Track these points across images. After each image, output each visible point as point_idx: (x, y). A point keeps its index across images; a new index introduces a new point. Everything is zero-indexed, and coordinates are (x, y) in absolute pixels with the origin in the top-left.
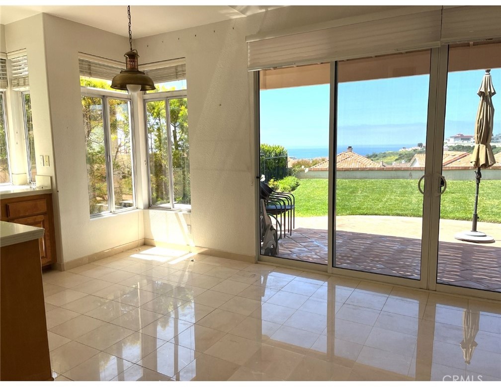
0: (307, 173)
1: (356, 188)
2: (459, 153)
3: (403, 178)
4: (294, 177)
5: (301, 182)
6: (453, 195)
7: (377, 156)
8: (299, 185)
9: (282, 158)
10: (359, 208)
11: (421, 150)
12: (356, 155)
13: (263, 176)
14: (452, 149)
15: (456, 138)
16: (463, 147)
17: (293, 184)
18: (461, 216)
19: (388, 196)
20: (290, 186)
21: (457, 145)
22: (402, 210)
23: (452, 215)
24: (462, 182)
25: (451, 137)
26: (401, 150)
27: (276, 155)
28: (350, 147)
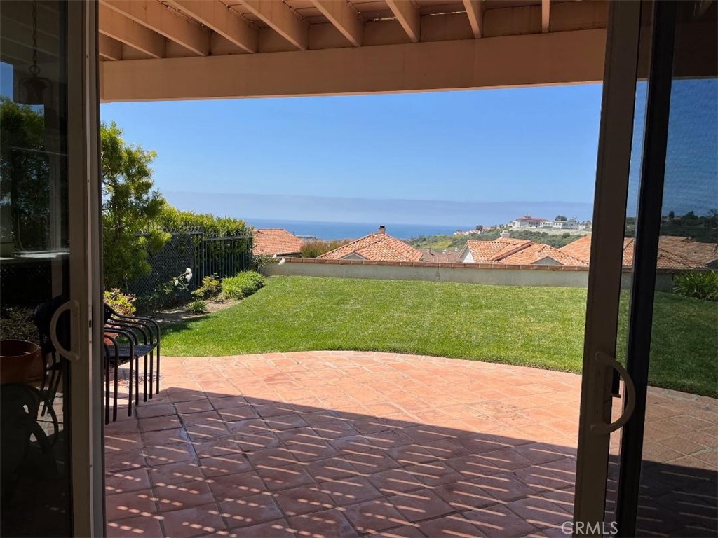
0: (283, 265)
1: (350, 295)
2: (521, 242)
3: (427, 279)
4: (255, 273)
5: (266, 281)
6: (490, 311)
7: (425, 240)
8: (262, 286)
9: (243, 239)
10: (332, 336)
11: (481, 235)
12: (389, 239)
13: (189, 270)
14: (518, 235)
15: (522, 221)
16: (531, 233)
17: (250, 284)
18: (490, 354)
19: (388, 313)
20: (241, 288)
21: (523, 230)
22: (401, 341)
23: (476, 353)
24: (507, 288)
25: (517, 220)
26: (455, 234)
27: (229, 234)
28: (383, 227)
